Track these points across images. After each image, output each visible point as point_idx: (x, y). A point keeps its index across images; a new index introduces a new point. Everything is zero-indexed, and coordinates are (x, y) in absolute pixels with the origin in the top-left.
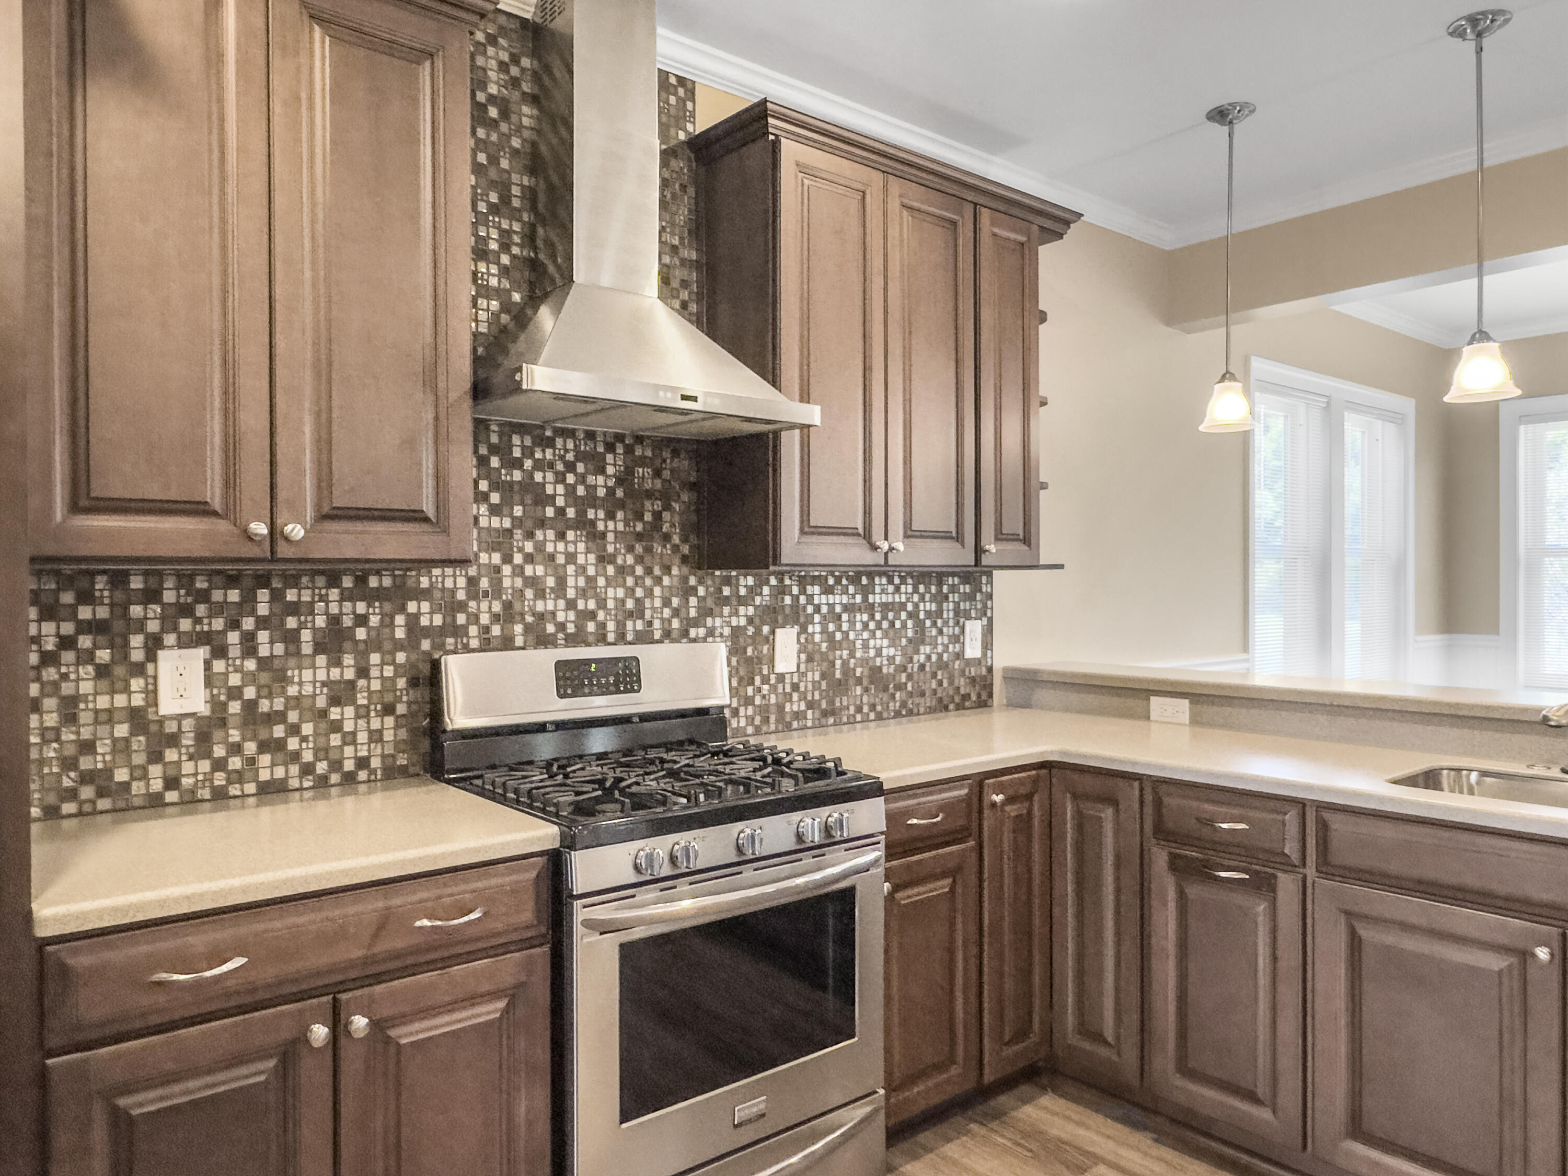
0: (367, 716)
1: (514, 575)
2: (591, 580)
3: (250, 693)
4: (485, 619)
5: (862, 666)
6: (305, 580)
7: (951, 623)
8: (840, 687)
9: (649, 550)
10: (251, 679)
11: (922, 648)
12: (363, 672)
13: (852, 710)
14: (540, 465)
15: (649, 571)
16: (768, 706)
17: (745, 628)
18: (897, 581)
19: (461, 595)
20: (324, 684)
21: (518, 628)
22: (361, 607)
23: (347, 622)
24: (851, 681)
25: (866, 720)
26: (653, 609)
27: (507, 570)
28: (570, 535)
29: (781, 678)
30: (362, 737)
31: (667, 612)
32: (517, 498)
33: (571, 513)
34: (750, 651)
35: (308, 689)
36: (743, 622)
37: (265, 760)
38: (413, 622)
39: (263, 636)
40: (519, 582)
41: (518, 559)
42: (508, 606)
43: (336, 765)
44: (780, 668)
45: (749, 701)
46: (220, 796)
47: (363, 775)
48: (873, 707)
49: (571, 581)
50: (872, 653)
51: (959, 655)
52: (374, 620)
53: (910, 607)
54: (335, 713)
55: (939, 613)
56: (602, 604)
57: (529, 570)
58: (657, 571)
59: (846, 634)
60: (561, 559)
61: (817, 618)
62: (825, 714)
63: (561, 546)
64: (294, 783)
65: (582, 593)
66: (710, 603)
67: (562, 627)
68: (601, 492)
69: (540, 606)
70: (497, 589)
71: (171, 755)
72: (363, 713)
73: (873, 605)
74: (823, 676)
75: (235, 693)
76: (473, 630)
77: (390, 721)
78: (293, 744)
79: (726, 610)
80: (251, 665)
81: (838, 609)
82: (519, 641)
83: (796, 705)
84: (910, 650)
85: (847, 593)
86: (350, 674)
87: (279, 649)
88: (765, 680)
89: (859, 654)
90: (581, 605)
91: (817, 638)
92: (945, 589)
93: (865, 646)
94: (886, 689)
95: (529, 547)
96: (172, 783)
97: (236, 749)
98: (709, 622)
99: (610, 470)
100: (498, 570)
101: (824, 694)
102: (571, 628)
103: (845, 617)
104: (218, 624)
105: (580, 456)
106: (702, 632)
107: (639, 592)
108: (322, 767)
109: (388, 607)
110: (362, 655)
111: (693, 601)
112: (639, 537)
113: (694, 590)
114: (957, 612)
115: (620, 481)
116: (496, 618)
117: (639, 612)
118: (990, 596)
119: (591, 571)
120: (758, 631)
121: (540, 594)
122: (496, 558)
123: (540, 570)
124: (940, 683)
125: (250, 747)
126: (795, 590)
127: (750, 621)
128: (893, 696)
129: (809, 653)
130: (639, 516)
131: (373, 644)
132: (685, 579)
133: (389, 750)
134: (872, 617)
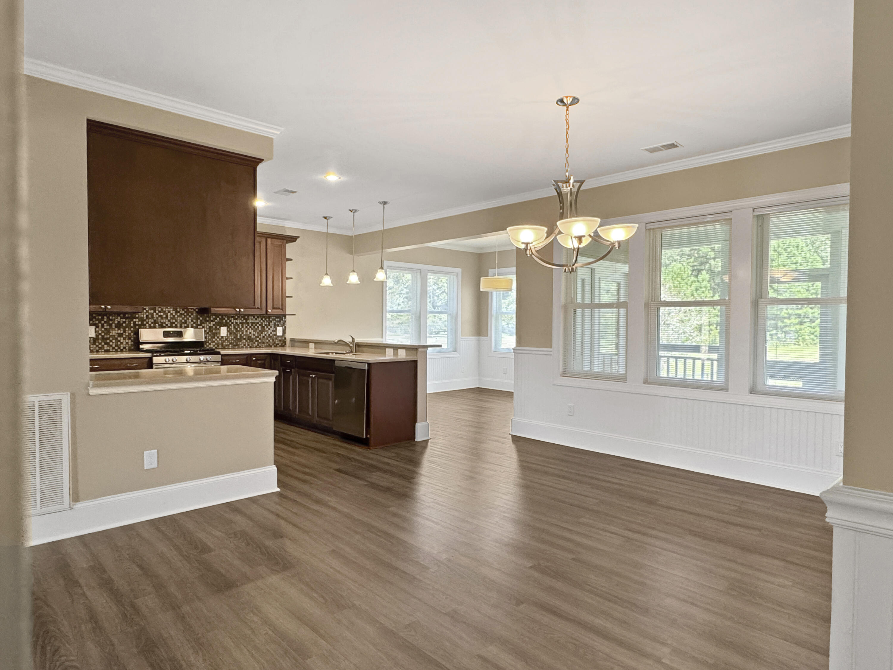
0: (126, 340)
2: (174, 316)
3: (103, 334)
5: (245, 336)
6: (113, 315)
7: (273, 327)
8: (240, 340)
9: (188, 310)
10: (103, 332)
11: (264, 333)
12: (125, 331)
13: (243, 345)
15: (188, 314)
16: (219, 343)
17: (212, 327)
18: (256, 317)
19: (145, 318)
20: (117, 333)
21: (157, 325)
22: (124, 320)
23: (121, 322)
24: (242, 339)
26: (189, 322)
27: (155, 314)
29: (222, 337)
30: (124, 343)
31: (192, 323)
34: (214, 331)
35: (114, 334)
36: (212, 325)
37: (106, 346)
38: (135, 323)
39: (105, 325)
40: (157, 316)
41: (157, 312)
42: (155, 321)
43: (119, 348)
44: (222, 335)
45: (214, 342)
47: (124, 350)
48: (249, 345)
49: (169, 316)
50: (248, 333)
51: (275, 335)
52: (127, 322)
53: (260, 323)
54: (119, 339)
55: (269, 325)
56: (176, 321)
57: (159, 314)
58: (190, 314)
59: (241, 329)
60: (167, 312)
61: (232, 325)
62: (235, 346)
63: (167, 309)
64: (111, 350)
65: (171, 318)
66: (203, 321)
67: (167, 325)
69: (162, 321)
70: (153, 318)
72: (124, 339)
73: (249, 323)
74: (234, 337)
75: (100, 334)
76: (147, 325)
77: (130, 341)
78: (111, 343)
79: (208, 323)
80: (103, 329)
81: (238, 323)
82: (157, 327)
83: (226, 343)
84: (260, 333)
85: (241, 320)
86: (122, 332)
87: (108, 327)
88: (218, 337)
89: (244, 333)
90: (171, 321)
91: (233, 329)
92: (271, 320)
93: (247, 331)
94: (252, 341)
95: (160, 309)
97: (100, 344)
98: (203, 325)
100: (153, 314)
101: (234, 341)
102: (169, 325)
103: (240, 325)
104: (97, 322)
106: (201, 327)
107: (185, 319)
108: (116, 348)
109: (130, 320)
110: (124, 329)
111: (199, 321)
113: (199, 319)
114: (275, 324)
116: (152, 323)
117: (185, 322)
118: (286, 321)
119: (174, 314)
120: (216, 327)
121: (162, 318)
122: (152, 311)
123: (162, 314)
124: (269, 341)
125: (103, 344)
126: (226, 319)
127: (214, 325)
128: (254, 343)
129: (229, 332)
131: (126, 327)
132: (197, 316)
133: (130, 346)
134: (248, 325)
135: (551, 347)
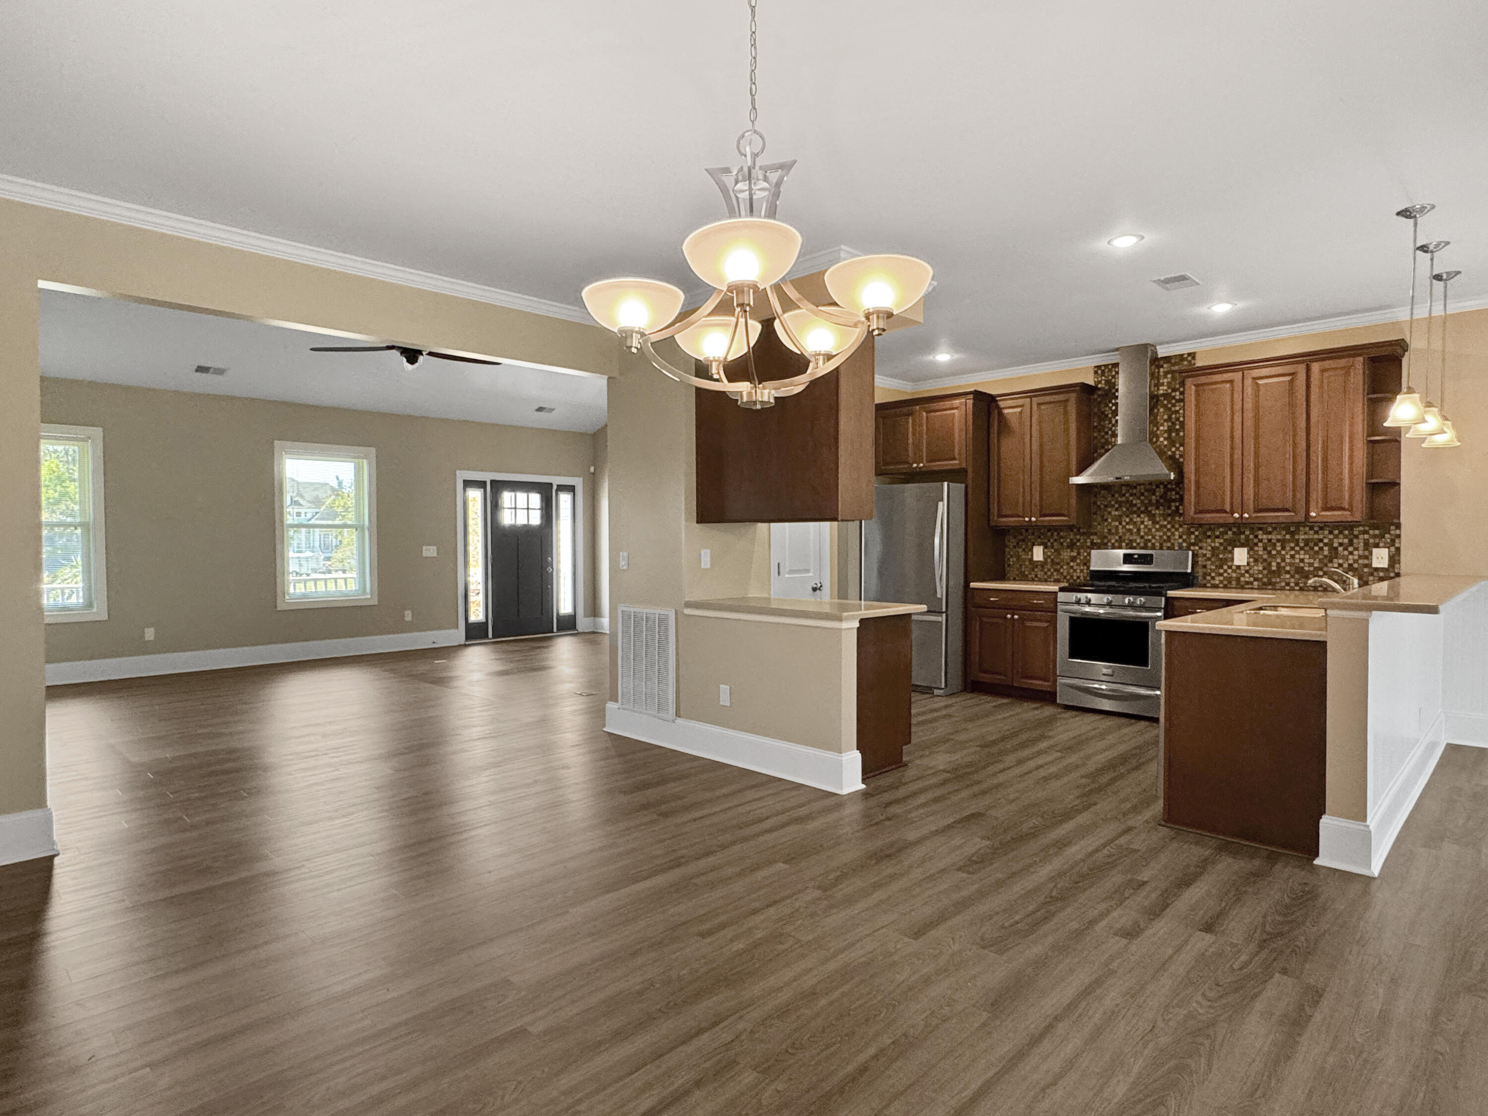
0: (1079, 565)
1: (1123, 528)
2: (1150, 530)
3: (1052, 557)
4: (1113, 541)
5: (1290, 566)
9: (1173, 519)
10: (1052, 553)
12: (1079, 554)
13: (1283, 584)
14: (1131, 495)
15: (1173, 526)
16: (1231, 578)
18: (1316, 529)
19: (1106, 534)
20: (1069, 556)
22: (1078, 537)
23: (1075, 541)
25: (1292, 589)
27: (1120, 527)
28: (1142, 516)
29: (1239, 567)
30: (1078, 571)
31: (1180, 540)
32: (1123, 504)
33: (1143, 509)
34: (1221, 556)
35: (1065, 557)
36: (1217, 544)
37: (1055, 574)
38: (1092, 541)
39: (1055, 544)
40: (1124, 530)
41: (1124, 524)
42: (1120, 537)
43: (1072, 577)
44: (1238, 563)
45: (1221, 575)
46: (1046, 581)
48: (1297, 584)
49: (1142, 530)
50: (1297, 561)
52: (1082, 541)
53: (1326, 541)
54: (1072, 564)
57: (1127, 527)
60: (1139, 523)
62: (1264, 584)
63: (1139, 519)
65: (1146, 534)
66: (1200, 537)
67: (1138, 544)
68: (1154, 501)
69: (1131, 538)
70: (1117, 533)
71: (1036, 570)
75: (1049, 557)
76: (1110, 544)
78: (1062, 570)
80: (1053, 550)
82: (1114, 547)
86: (1075, 554)
87: (1059, 547)
88: (1230, 567)
89: (1288, 561)
90: (1145, 537)
94: (1307, 577)
95: (1127, 520)
96: (1036, 576)
97: (1049, 570)
99: (1158, 494)
100: (1117, 527)
102: (1142, 545)
104: (1046, 540)
105: (1147, 490)
107: (1169, 533)
108: (1068, 577)
110: (1078, 549)
111: (1192, 537)
112: (1169, 515)
113: (1193, 533)
114: (1367, 542)
115: (1161, 497)
116: (1116, 541)
117: (1169, 540)
121: (1132, 534)
122: (1117, 523)
123: (1131, 527)
125: (1052, 570)
130: (1169, 508)
133: (1086, 575)
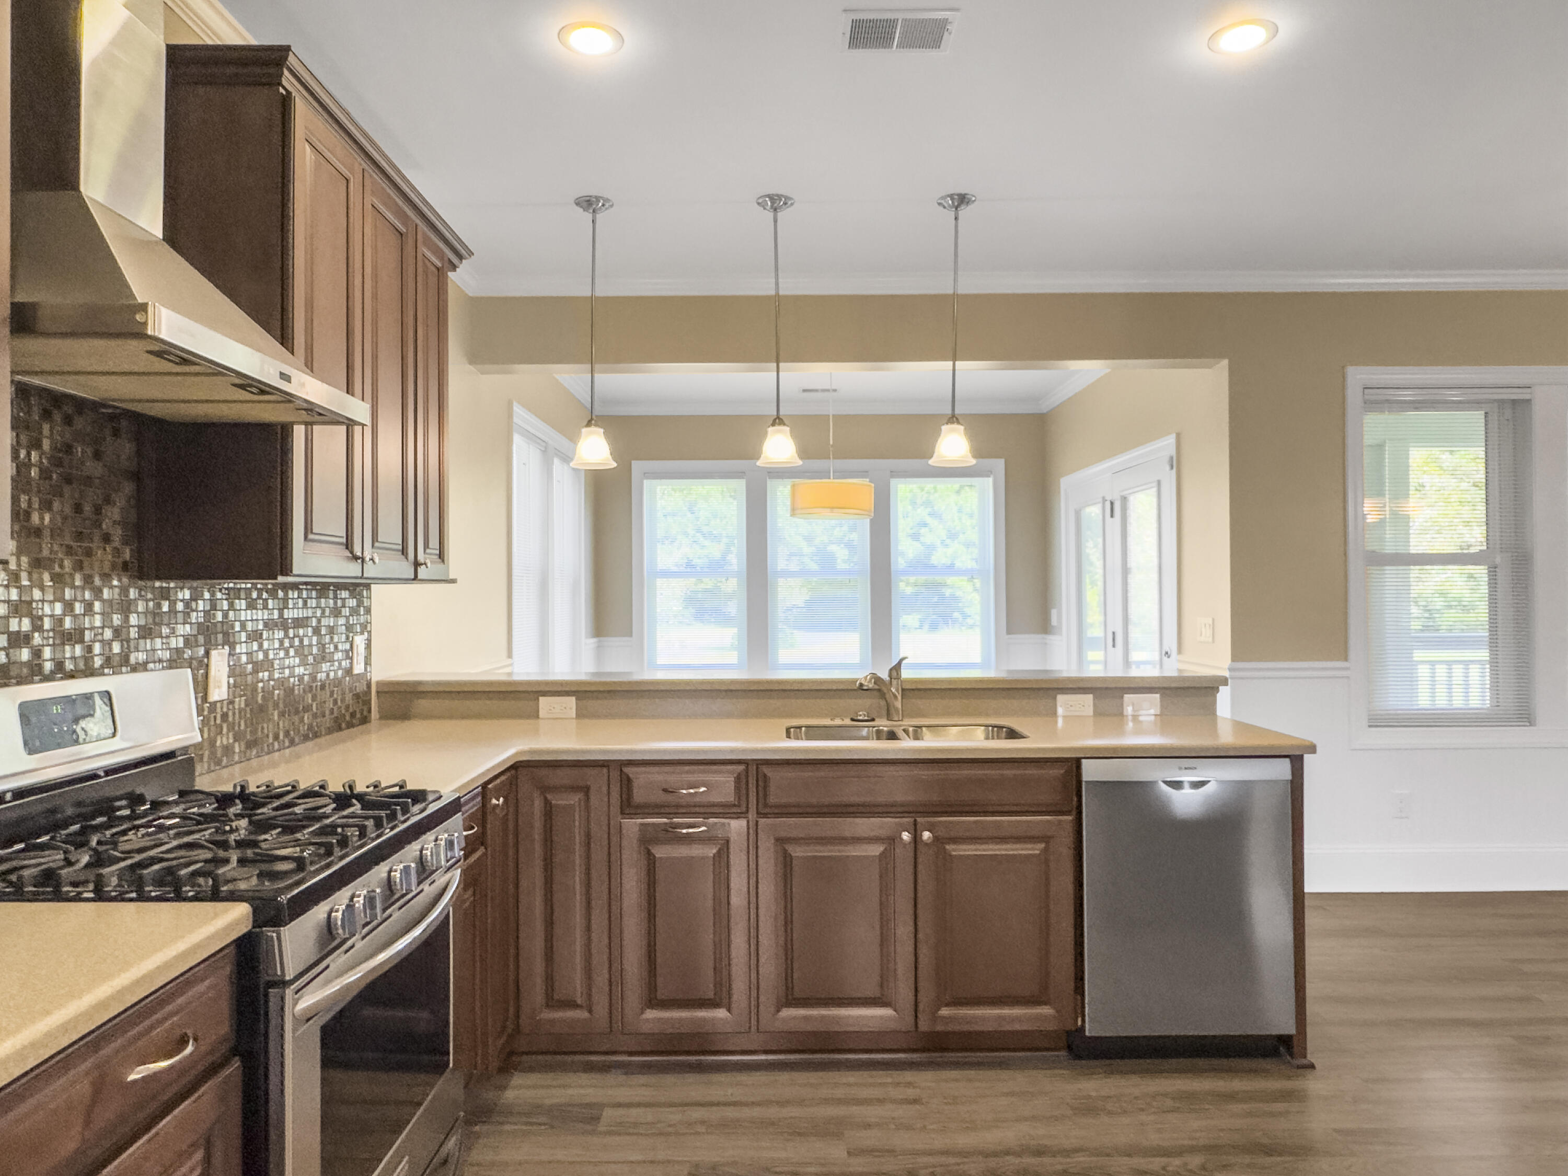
5: (279, 688)
7: (344, 638)
8: (261, 713)
9: (88, 553)
11: (323, 666)
17: (182, 650)
24: (270, 706)
25: (282, 747)
26: (93, 629)
29: (213, 707)
36: (180, 643)
44: (213, 696)
50: (287, 673)
51: (349, 671)
55: (336, 628)
56: (37, 627)
58: (97, 581)
59: (266, 654)
61: (243, 636)
66: (149, 620)
73: (287, 620)
74: (248, 702)
79: (165, 629)
81: (260, 626)
83: (225, 738)
84: (314, 668)
85: (267, 608)
89: (276, 675)
91: (243, 659)
92: (339, 602)
93: (282, 666)
94: (297, 712)
98: (149, 644)
101: (249, 723)
103: (265, 634)
106: (142, 657)
111: (133, 619)
113: (134, 605)
115: (56, 460)
117: (78, 634)
118: (369, 610)
120: (194, 652)
124: (336, 702)
126: (225, 605)
127: (187, 641)
128: (302, 719)
129: (237, 677)
132: (125, 592)
134: (287, 634)
135: (1346, 659)
